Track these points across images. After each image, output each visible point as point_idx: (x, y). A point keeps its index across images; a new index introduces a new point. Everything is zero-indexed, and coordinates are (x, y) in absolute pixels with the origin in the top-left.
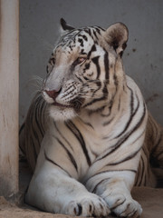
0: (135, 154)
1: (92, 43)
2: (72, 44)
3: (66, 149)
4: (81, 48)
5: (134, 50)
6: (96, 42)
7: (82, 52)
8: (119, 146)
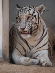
0: (47, 43)
1: (33, 11)
2: (26, 12)
3: (22, 46)
4: (29, 13)
5: (48, 10)
6: (34, 10)
7: (30, 14)
8: (40, 42)
